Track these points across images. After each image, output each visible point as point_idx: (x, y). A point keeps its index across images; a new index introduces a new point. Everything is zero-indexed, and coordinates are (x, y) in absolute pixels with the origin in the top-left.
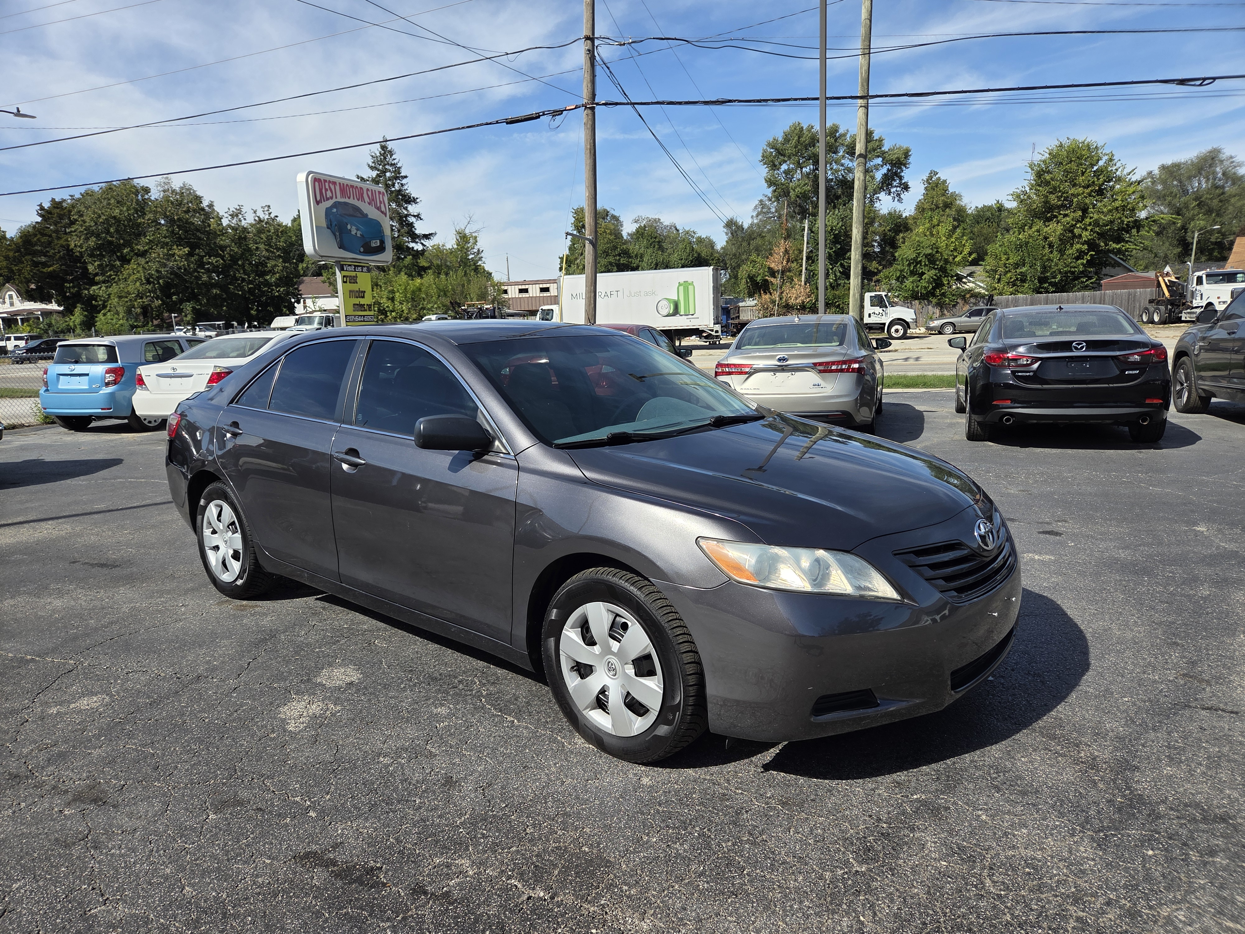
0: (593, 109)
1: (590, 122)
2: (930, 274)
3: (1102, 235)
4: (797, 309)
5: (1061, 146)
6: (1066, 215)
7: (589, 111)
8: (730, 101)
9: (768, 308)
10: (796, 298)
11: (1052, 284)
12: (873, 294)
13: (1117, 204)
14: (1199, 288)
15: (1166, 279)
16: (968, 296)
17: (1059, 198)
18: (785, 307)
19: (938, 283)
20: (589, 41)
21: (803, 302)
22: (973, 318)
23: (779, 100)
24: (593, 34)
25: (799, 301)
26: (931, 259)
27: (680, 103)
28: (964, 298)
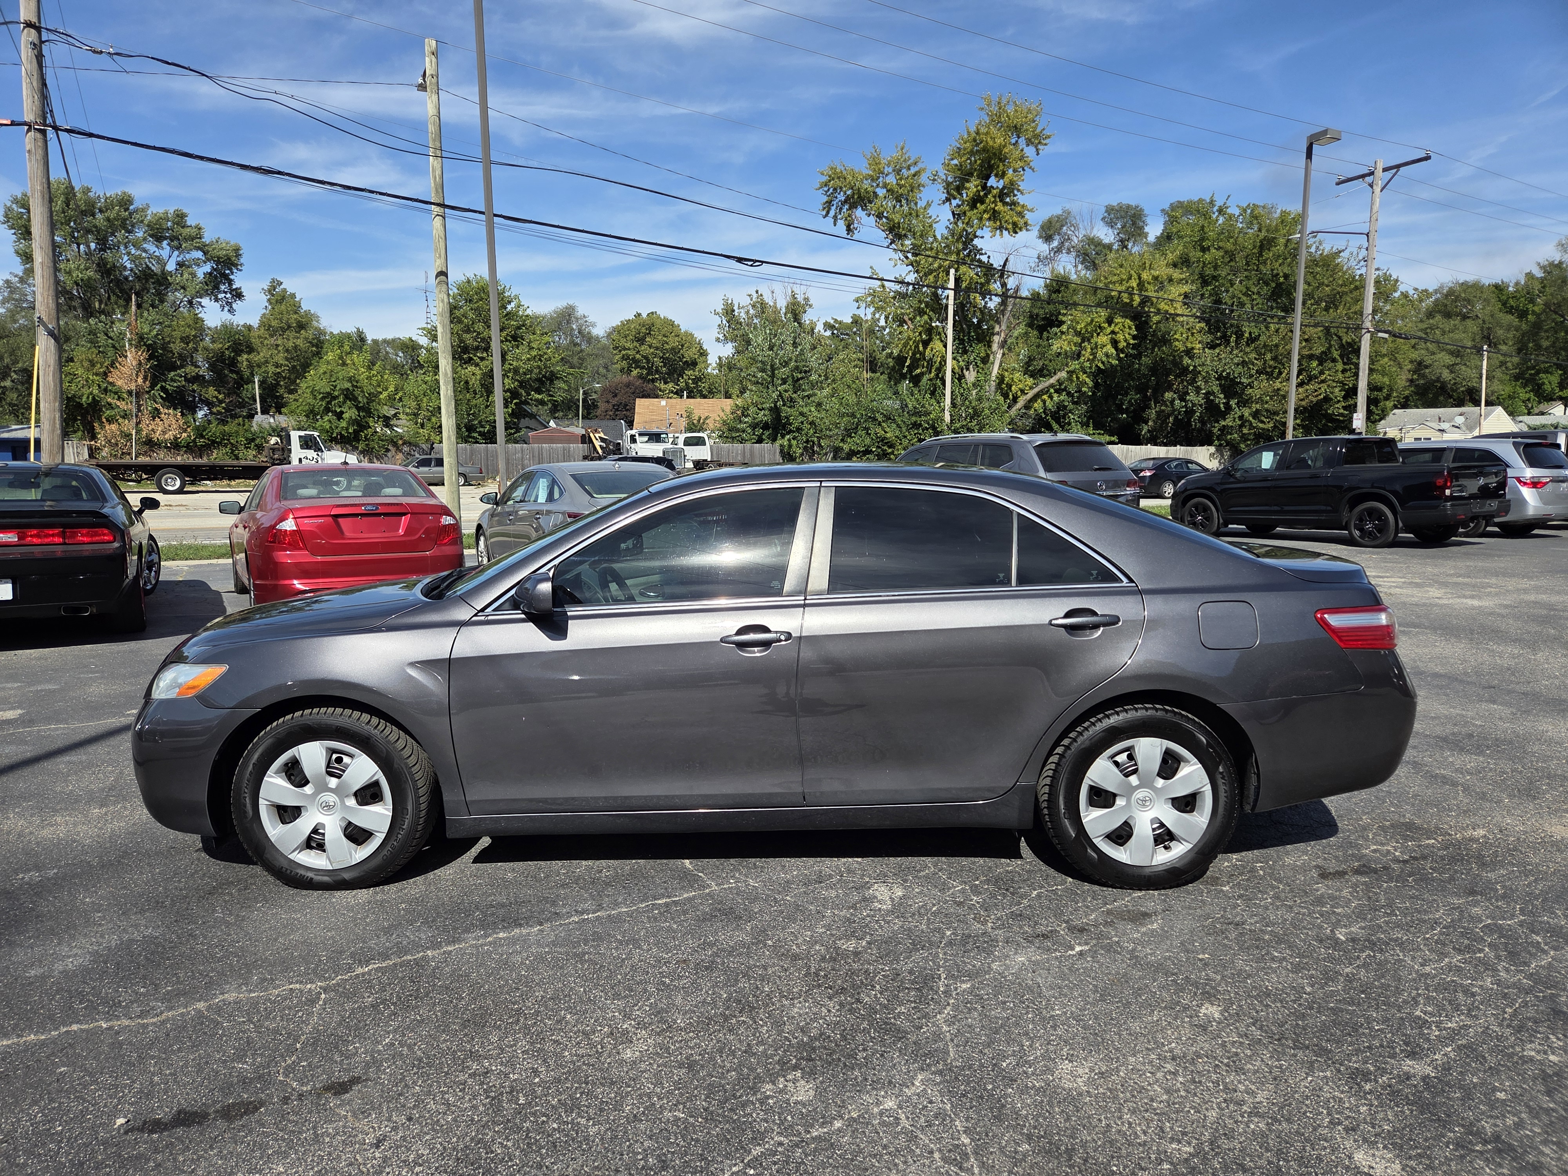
0: (43, 132)
1: (40, 152)
2: (350, 413)
3: (522, 384)
4: (166, 447)
5: (469, 281)
6: (482, 359)
7: (39, 135)
8: (279, 173)
9: (117, 445)
10: (164, 433)
11: (480, 434)
12: (302, 433)
13: (534, 353)
14: (633, 446)
15: (597, 435)
16: (400, 442)
17: (475, 340)
18: (145, 443)
19: (361, 426)
20: (33, 31)
21: (176, 438)
22: (421, 469)
23: (349, 188)
24: (40, 22)
25: (170, 435)
26: (349, 395)
27: (201, 158)
28: (395, 444)
